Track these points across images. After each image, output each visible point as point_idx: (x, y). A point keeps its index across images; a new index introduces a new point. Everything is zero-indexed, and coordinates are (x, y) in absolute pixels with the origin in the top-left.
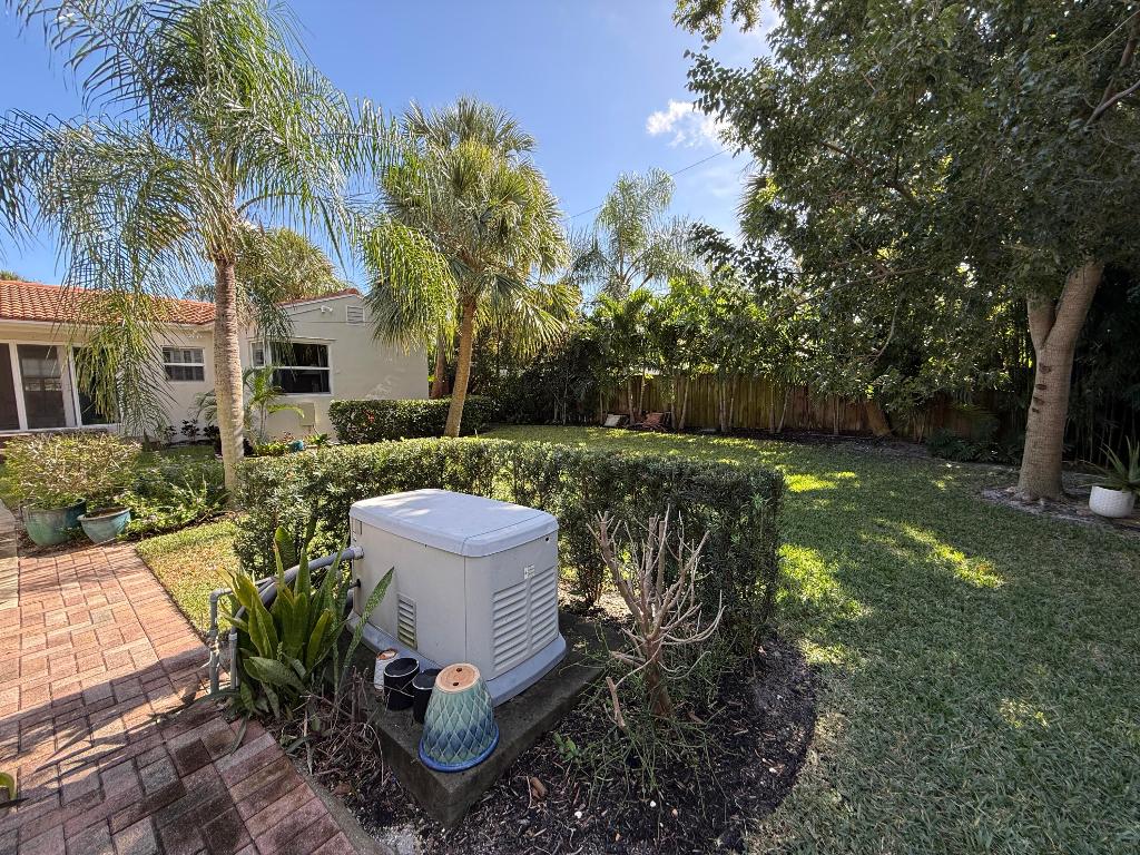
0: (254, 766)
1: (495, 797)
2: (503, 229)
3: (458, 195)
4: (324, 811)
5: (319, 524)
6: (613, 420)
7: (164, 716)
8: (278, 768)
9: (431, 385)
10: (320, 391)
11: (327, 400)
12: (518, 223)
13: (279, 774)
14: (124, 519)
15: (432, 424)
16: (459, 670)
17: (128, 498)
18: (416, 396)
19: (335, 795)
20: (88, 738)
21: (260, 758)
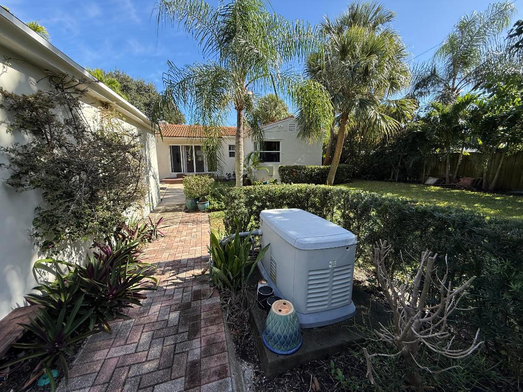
0: (211, 307)
1: (292, 376)
2: (366, 72)
3: (343, 59)
4: (225, 339)
5: (252, 218)
6: (431, 180)
7: (196, 276)
8: (217, 312)
9: (323, 159)
10: (276, 161)
11: (279, 165)
12: (375, 67)
13: (217, 315)
14: (207, 204)
15: (320, 177)
16: (285, 304)
17: (208, 197)
18: (315, 164)
19: (231, 334)
20: (177, 276)
21: (214, 305)
